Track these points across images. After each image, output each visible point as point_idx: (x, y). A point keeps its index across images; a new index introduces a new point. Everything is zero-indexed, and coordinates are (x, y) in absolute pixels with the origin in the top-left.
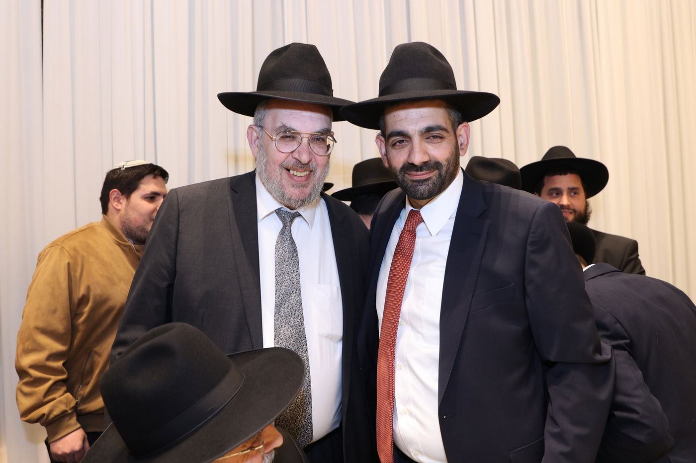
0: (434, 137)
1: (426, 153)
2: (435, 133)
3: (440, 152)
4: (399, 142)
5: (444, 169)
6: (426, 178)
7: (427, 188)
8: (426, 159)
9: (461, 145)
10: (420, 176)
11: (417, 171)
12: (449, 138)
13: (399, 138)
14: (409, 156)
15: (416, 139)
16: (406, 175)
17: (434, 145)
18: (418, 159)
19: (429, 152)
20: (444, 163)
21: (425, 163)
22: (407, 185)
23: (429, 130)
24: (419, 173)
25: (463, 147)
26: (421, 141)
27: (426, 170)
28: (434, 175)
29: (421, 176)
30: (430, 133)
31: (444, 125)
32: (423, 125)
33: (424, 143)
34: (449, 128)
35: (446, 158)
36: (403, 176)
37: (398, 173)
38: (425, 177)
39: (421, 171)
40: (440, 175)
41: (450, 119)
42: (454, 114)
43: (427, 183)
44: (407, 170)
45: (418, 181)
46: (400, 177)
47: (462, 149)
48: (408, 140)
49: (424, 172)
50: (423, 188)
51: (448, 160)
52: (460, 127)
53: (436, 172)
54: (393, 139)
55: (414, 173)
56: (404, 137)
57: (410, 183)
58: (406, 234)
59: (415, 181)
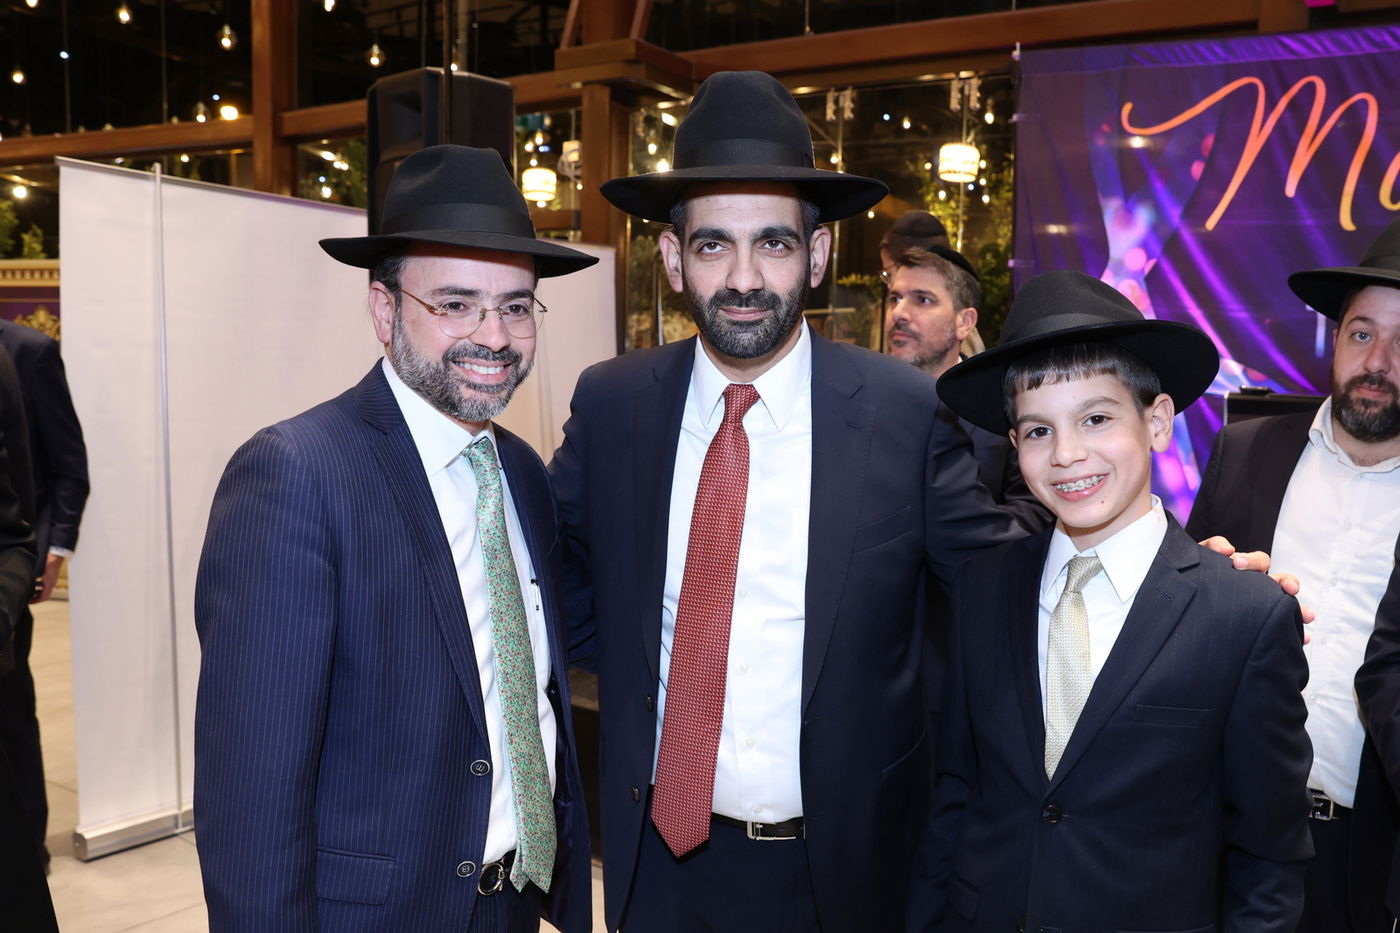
0: (773, 243)
1: (758, 273)
3: (779, 274)
4: (710, 247)
5: (784, 308)
6: (752, 319)
7: (755, 338)
8: (758, 285)
9: (815, 266)
10: (745, 314)
11: (741, 306)
12: (799, 250)
13: (710, 240)
14: (730, 274)
15: (744, 247)
16: (721, 312)
17: (774, 260)
18: (744, 283)
19: (764, 272)
20: (785, 298)
21: (756, 293)
22: (720, 331)
23: (767, 232)
24: (744, 309)
25: (817, 270)
26: (752, 251)
27: (755, 306)
28: (766, 315)
29: (747, 316)
30: (769, 238)
31: (794, 228)
32: (758, 224)
33: (756, 255)
34: (800, 233)
35: (790, 288)
36: (715, 315)
37: (705, 307)
38: (751, 317)
39: (747, 306)
40: (777, 318)
41: (802, 218)
42: (812, 211)
43: (753, 328)
44: (723, 302)
45: (741, 324)
46: (707, 315)
47: (816, 274)
48: (729, 246)
49: (752, 308)
50: (746, 338)
51: (791, 292)
52: (817, 233)
53: (770, 312)
54: (700, 240)
55: (735, 307)
57: (725, 327)
58: (730, 427)
59: (735, 323)
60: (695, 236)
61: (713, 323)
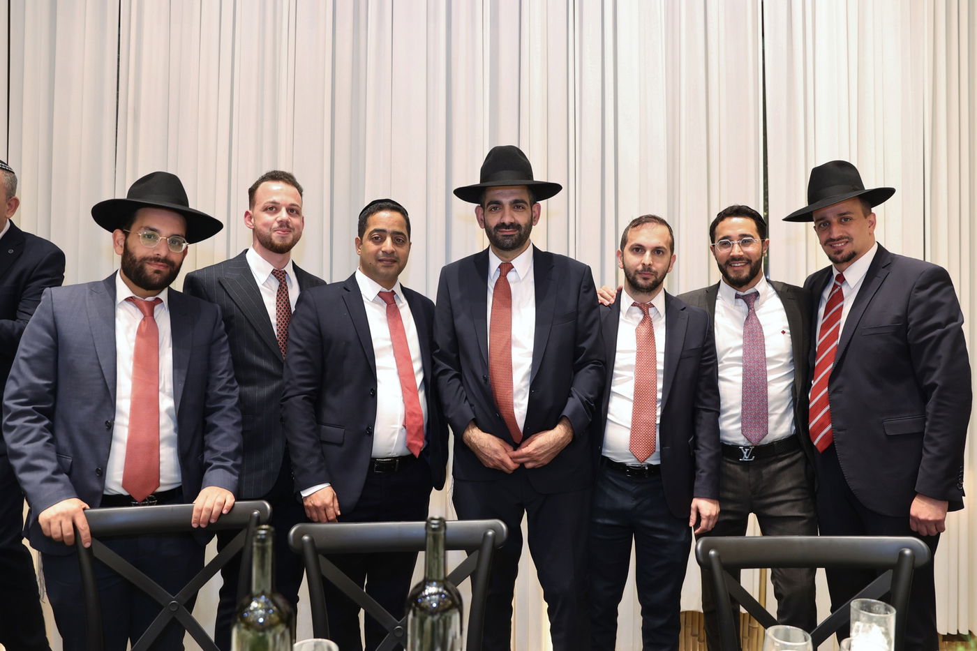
0: (518, 207)
1: (513, 217)
2: (518, 204)
3: (521, 218)
4: (495, 208)
5: (523, 230)
7: (511, 241)
8: (513, 221)
9: (535, 218)
10: (508, 232)
12: (529, 210)
13: (495, 205)
14: (502, 218)
15: (507, 207)
16: (499, 232)
17: (518, 212)
18: (507, 220)
19: (516, 218)
20: (523, 226)
21: (512, 224)
23: (516, 202)
24: (507, 230)
26: (510, 208)
27: (512, 228)
28: (516, 233)
30: (516, 205)
31: (525, 200)
32: (512, 198)
34: (528, 201)
35: (524, 223)
36: (496, 233)
37: (492, 230)
38: (511, 233)
39: (509, 229)
40: (520, 234)
41: (528, 197)
42: (531, 196)
43: (511, 238)
44: (499, 228)
45: (507, 236)
46: (493, 233)
48: (501, 207)
49: (511, 230)
50: (508, 241)
51: (526, 225)
52: (535, 205)
53: (517, 231)
54: (492, 205)
55: (504, 230)
56: (498, 205)
57: (500, 238)
58: (502, 278)
59: (505, 236)
60: (489, 204)
61: (495, 237)
